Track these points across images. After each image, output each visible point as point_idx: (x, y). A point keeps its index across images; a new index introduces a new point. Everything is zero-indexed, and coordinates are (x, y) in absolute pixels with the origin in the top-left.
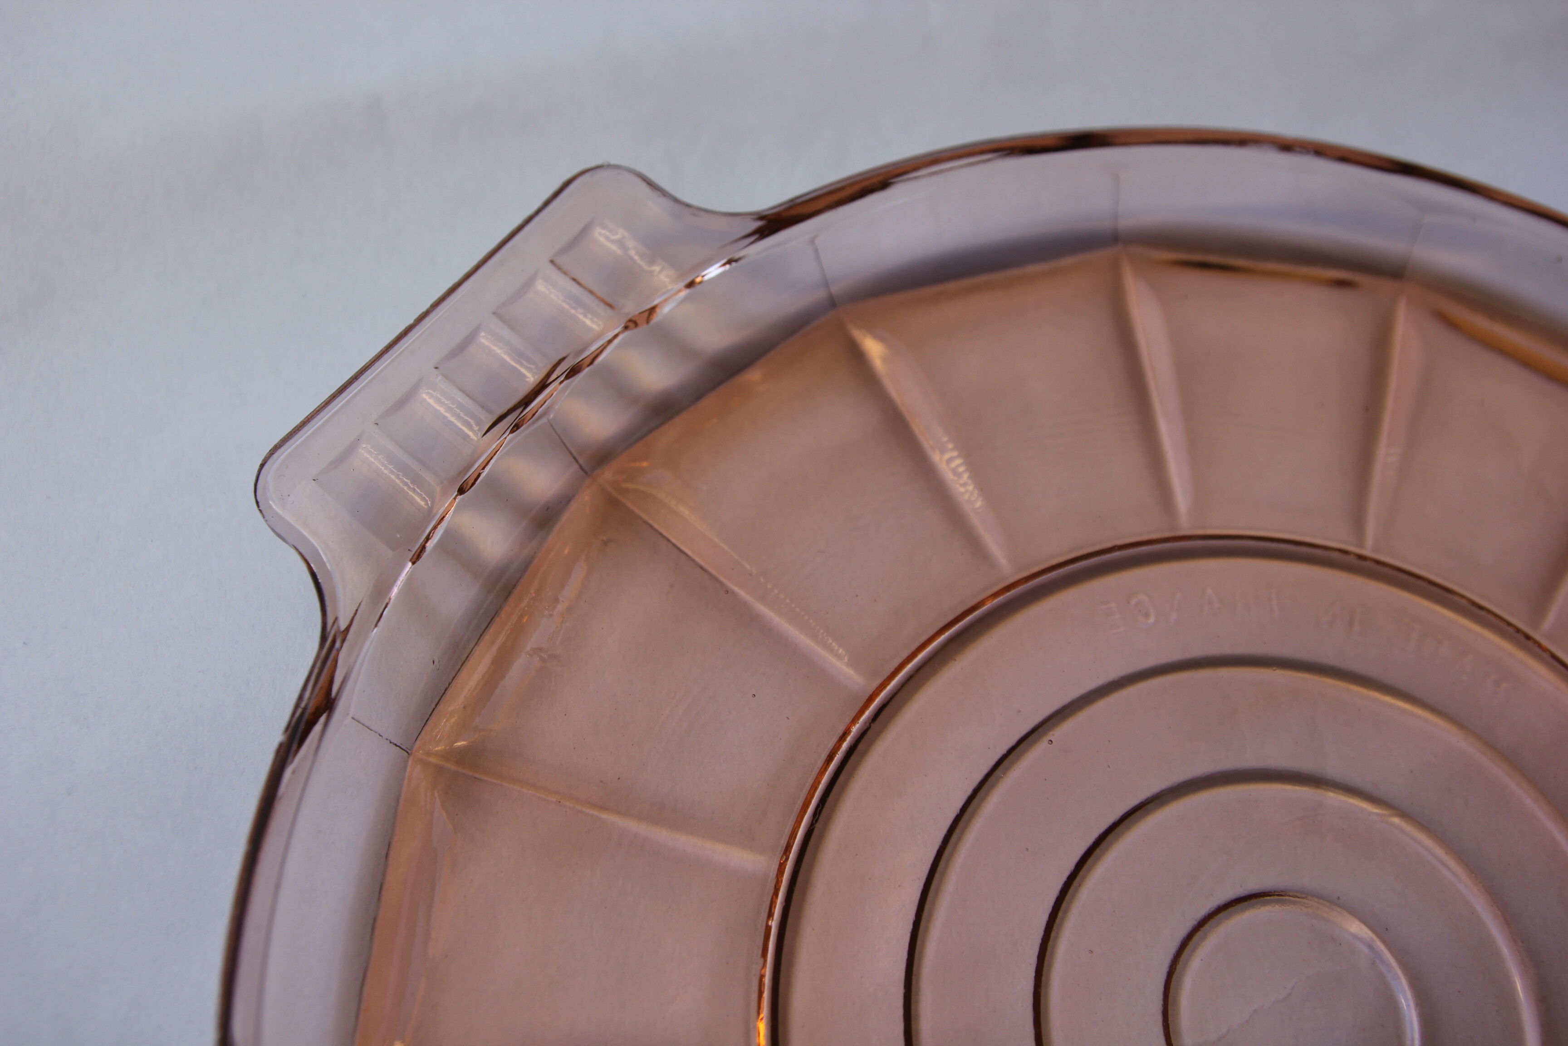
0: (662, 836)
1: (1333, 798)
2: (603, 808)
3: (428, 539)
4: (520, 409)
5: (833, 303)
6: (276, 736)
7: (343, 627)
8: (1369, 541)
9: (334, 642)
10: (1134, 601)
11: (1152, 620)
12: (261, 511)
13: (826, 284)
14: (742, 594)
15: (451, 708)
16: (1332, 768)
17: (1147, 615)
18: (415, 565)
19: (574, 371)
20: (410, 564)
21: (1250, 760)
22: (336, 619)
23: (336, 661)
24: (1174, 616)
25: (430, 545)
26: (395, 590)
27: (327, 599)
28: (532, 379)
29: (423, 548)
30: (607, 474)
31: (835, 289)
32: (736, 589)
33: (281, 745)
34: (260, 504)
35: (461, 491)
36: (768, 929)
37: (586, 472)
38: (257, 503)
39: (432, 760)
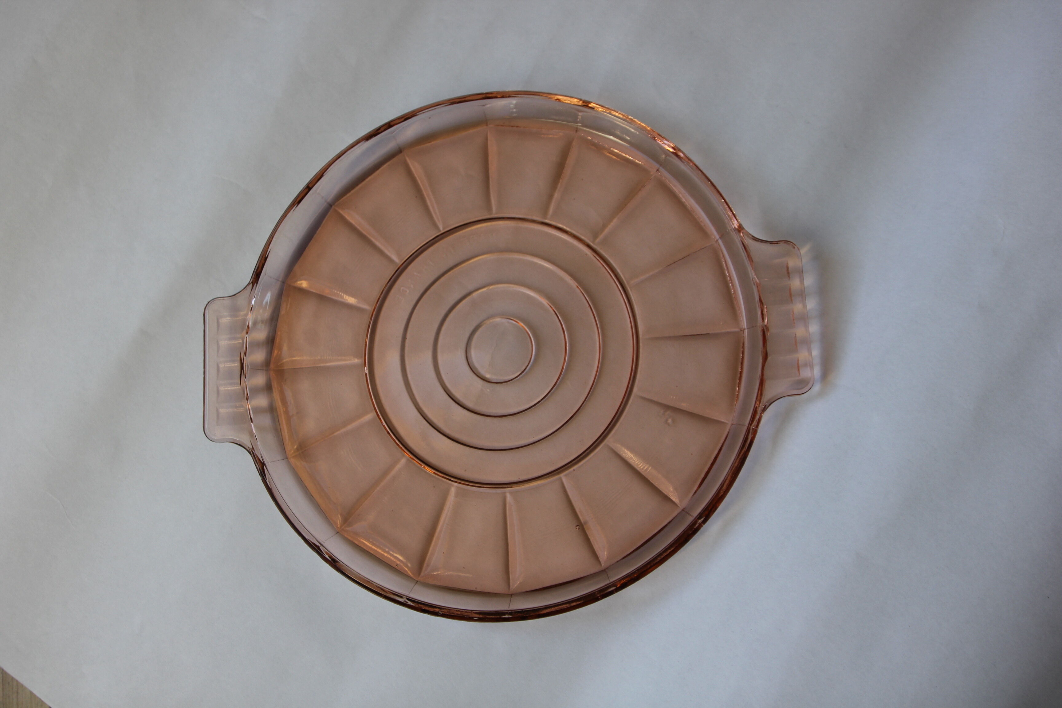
0: (349, 427)
1: (475, 294)
2: (333, 433)
3: (250, 416)
4: (243, 371)
5: (283, 282)
6: (260, 479)
7: (251, 448)
8: (441, 229)
9: (253, 452)
10: (401, 291)
11: (408, 291)
12: (214, 442)
13: (277, 280)
14: (322, 365)
15: (287, 442)
16: (470, 287)
17: (407, 291)
18: (253, 422)
19: (245, 354)
20: (252, 424)
21: (452, 302)
22: (249, 447)
23: (256, 455)
24: (412, 286)
25: (252, 416)
26: (254, 431)
27: (243, 445)
28: (237, 365)
29: (251, 418)
30: (272, 366)
31: (281, 279)
32: (319, 365)
33: (262, 480)
34: (212, 440)
35: (247, 400)
36: (384, 426)
37: (268, 370)
38: (211, 441)
39: (293, 455)
